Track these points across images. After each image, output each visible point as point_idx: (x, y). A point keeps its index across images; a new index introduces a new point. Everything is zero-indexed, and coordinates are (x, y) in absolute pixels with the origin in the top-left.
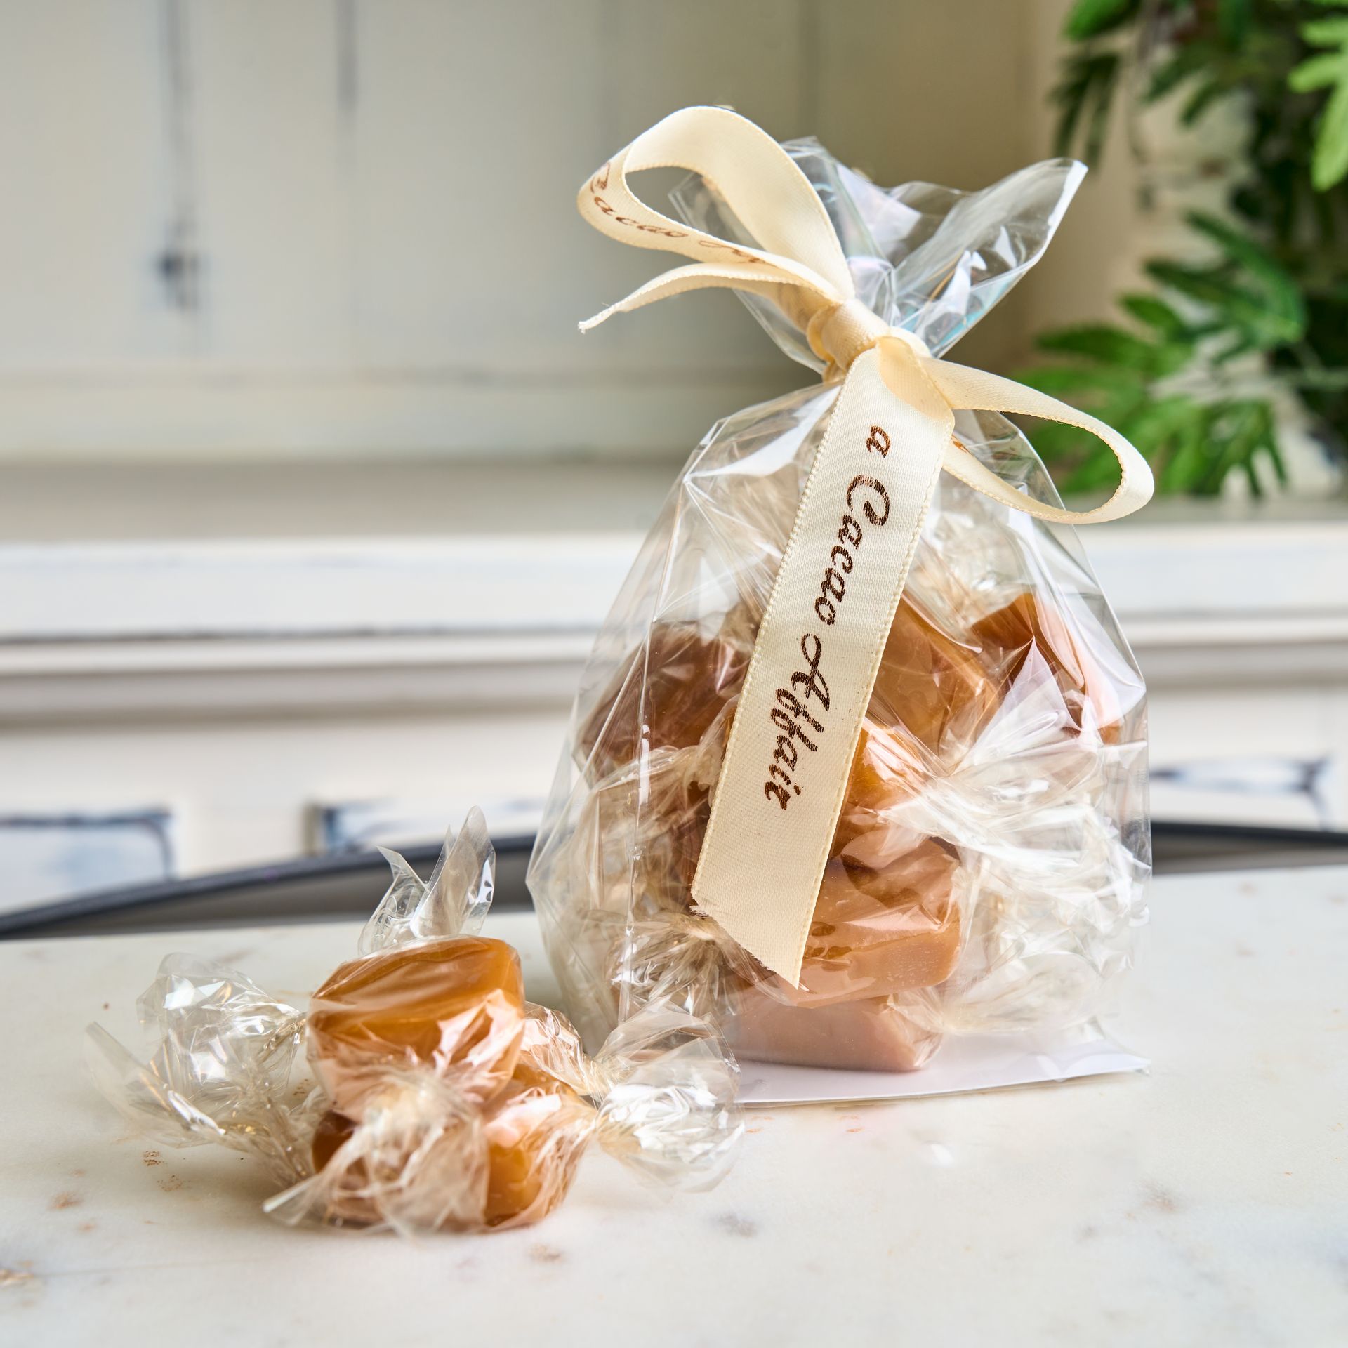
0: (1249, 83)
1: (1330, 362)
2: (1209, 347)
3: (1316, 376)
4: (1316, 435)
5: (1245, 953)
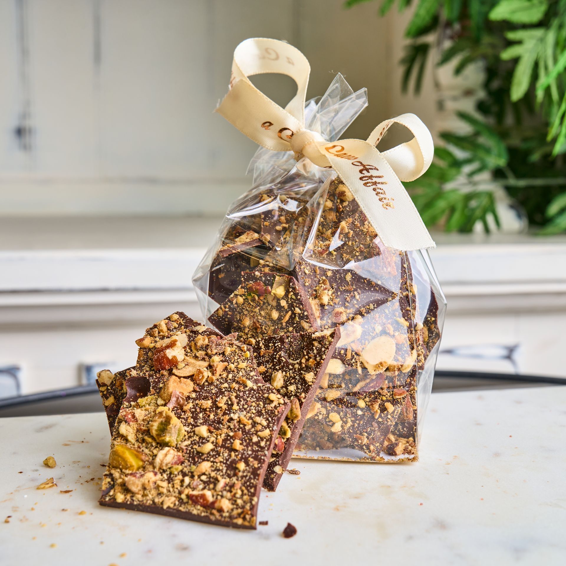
0: (484, 57)
2: (467, 169)
4: (512, 207)
5: (478, 424)
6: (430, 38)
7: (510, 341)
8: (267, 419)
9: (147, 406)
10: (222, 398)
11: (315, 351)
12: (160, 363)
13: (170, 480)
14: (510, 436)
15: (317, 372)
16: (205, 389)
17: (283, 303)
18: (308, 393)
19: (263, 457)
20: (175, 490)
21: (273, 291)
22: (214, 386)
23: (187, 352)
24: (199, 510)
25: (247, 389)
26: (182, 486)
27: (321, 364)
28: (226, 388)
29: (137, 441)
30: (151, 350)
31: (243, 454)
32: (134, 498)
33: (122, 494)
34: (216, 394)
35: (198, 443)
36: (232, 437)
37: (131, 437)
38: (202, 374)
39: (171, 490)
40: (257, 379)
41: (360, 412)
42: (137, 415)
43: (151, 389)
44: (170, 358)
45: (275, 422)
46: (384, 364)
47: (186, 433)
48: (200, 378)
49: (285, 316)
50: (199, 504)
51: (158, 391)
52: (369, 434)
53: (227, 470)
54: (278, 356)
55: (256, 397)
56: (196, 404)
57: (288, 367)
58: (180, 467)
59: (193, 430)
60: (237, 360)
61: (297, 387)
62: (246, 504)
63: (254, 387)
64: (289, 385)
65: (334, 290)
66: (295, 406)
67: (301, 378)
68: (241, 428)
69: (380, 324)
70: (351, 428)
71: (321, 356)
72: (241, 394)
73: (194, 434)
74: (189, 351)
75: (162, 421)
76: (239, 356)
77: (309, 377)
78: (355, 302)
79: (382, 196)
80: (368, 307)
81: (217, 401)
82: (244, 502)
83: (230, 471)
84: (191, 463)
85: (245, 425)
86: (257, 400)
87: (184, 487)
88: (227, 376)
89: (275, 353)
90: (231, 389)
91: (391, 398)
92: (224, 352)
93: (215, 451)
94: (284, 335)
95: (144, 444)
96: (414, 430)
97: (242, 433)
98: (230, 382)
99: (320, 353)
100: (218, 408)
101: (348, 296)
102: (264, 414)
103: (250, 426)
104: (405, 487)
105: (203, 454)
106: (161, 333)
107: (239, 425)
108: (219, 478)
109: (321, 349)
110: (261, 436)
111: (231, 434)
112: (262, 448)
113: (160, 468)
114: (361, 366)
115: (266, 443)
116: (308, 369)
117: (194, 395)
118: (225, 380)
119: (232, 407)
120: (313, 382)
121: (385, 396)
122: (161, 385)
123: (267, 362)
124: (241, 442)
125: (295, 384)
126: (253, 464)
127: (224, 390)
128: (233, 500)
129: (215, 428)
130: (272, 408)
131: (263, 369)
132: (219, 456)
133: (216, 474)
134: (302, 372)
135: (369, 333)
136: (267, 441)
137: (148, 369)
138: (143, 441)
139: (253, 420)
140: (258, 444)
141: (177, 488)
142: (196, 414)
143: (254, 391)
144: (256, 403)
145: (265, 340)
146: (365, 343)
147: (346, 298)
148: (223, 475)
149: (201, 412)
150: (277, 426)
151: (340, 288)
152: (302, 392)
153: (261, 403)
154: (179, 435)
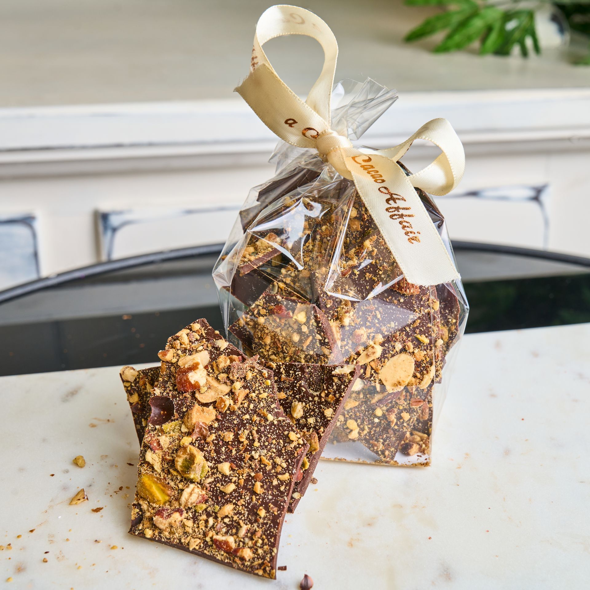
5: (493, 395)
8: (287, 461)
9: (172, 433)
10: (243, 431)
11: (335, 387)
12: (183, 386)
13: (195, 518)
15: (336, 408)
16: (227, 418)
17: (305, 329)
18: (326, 427)
19: (282, 504)
20: (200, 530)
21: (295, 317)
22: (236, 415)
23: (209, 372)
24: (223, 555)
25: (268, 423)
26: (206, 527)
27: (340, 401)
28: (248, 419)
29: (163, 470)
30: (173, 365)
31: (264, 498)
32: (162, 535)
33: (151, 529)
34: (238, 425)
35: (221, 481)
36: (253, 478)
37: (157, 467)
38: (224, 402)
39: (196, 530)
40: (278, 412)
41: (376, 420)
42: (162, 443)
43: (175, 413)
44: (193, 382)
45: (294, 465)
46: (402, 383)
47: (209, 469)
48: (222, 406)
49: (306, 340)
50: (222, 550)
51: (181, 415)
52: (385, 441)
53: (248, 514)
54: (298, 385)
55: (276, 433)
56: (219, 435)
57: (308, 398)
58: (204, 506)
59: (216, 466)
60: (258, 387)
61: (316, 420)
62: (267, 554)
63: (274, 421)
64: (309, 416)
65: (356, 310)
66: (314, 440)
67: (320, 411)
68: (262, 468)
69: (400, 341)
70: (368, 435)
71: (340, 393)
72: (262, 429)
73: (217, 471)
74: (211, 371)
75: (186, 458)
76: (260, 383)
77: (328, 412)
78: (377, 321)
79: (408, 230)
80: (389, 325)
81: (239, 435)
82: (265, 552)
83: (252, 516)
84: (214, 501)
85: (266, 466)
86: (278, 438)
87: (209, 528)
88: (249, 406)
89: (296, 382)
90: (252, 422)
91: (407, 407)
92: (245, 377)
93: (237, 492)
94: (304, 365)
95: (169, 476)
96: (429, 426)
97: (263, 474)
98: (251, 413)
99: (339, 390)
100: (240, 442)
101: (369, 315)
102: (284, 454)
103: (271, 467)
104: (416, 506)
105: (226, 494)
106: (183, 346)
107: (260, 465)
108: (241, 523)
109: (341, 386)
110: (281, 480)
111: (253, 474)
112: (282, 493)
113: (185, 506)
114: (380, 383)
115: (285, 488)
116: (328, 404)
117: (216, 425)
118: (247, 409)
119: (254, 443)
120: (331, 418)
121: (402, 405)
122: (185, 410)
123: (288, 388)
124: (262, 484)
125: (315, 416)
126: (273, 512)
127: (245, 422)
128: (255, 549)
129: (237, 466)
130: (291, 448)
131: (283, 396)
132: (241, 498)
133: (238, 517)
134: (321, 405)
135: (389, 351)
136: (286, 485)
137: (171, 388)
138: (169, 473)
139: (273, 460)
140: (277, 487)
141: (202, 529)
142: (219, 447)
143: (275, 425)
144: (276, 441)
145: (286, 365)
146: (384, 361)
147: (368, 318)
148: (245, 520)
149: (223, 445)
150: (296, 469)
151: (362, 307)
152: (321, 426)
153: (281, 441)
154: (203, 471)
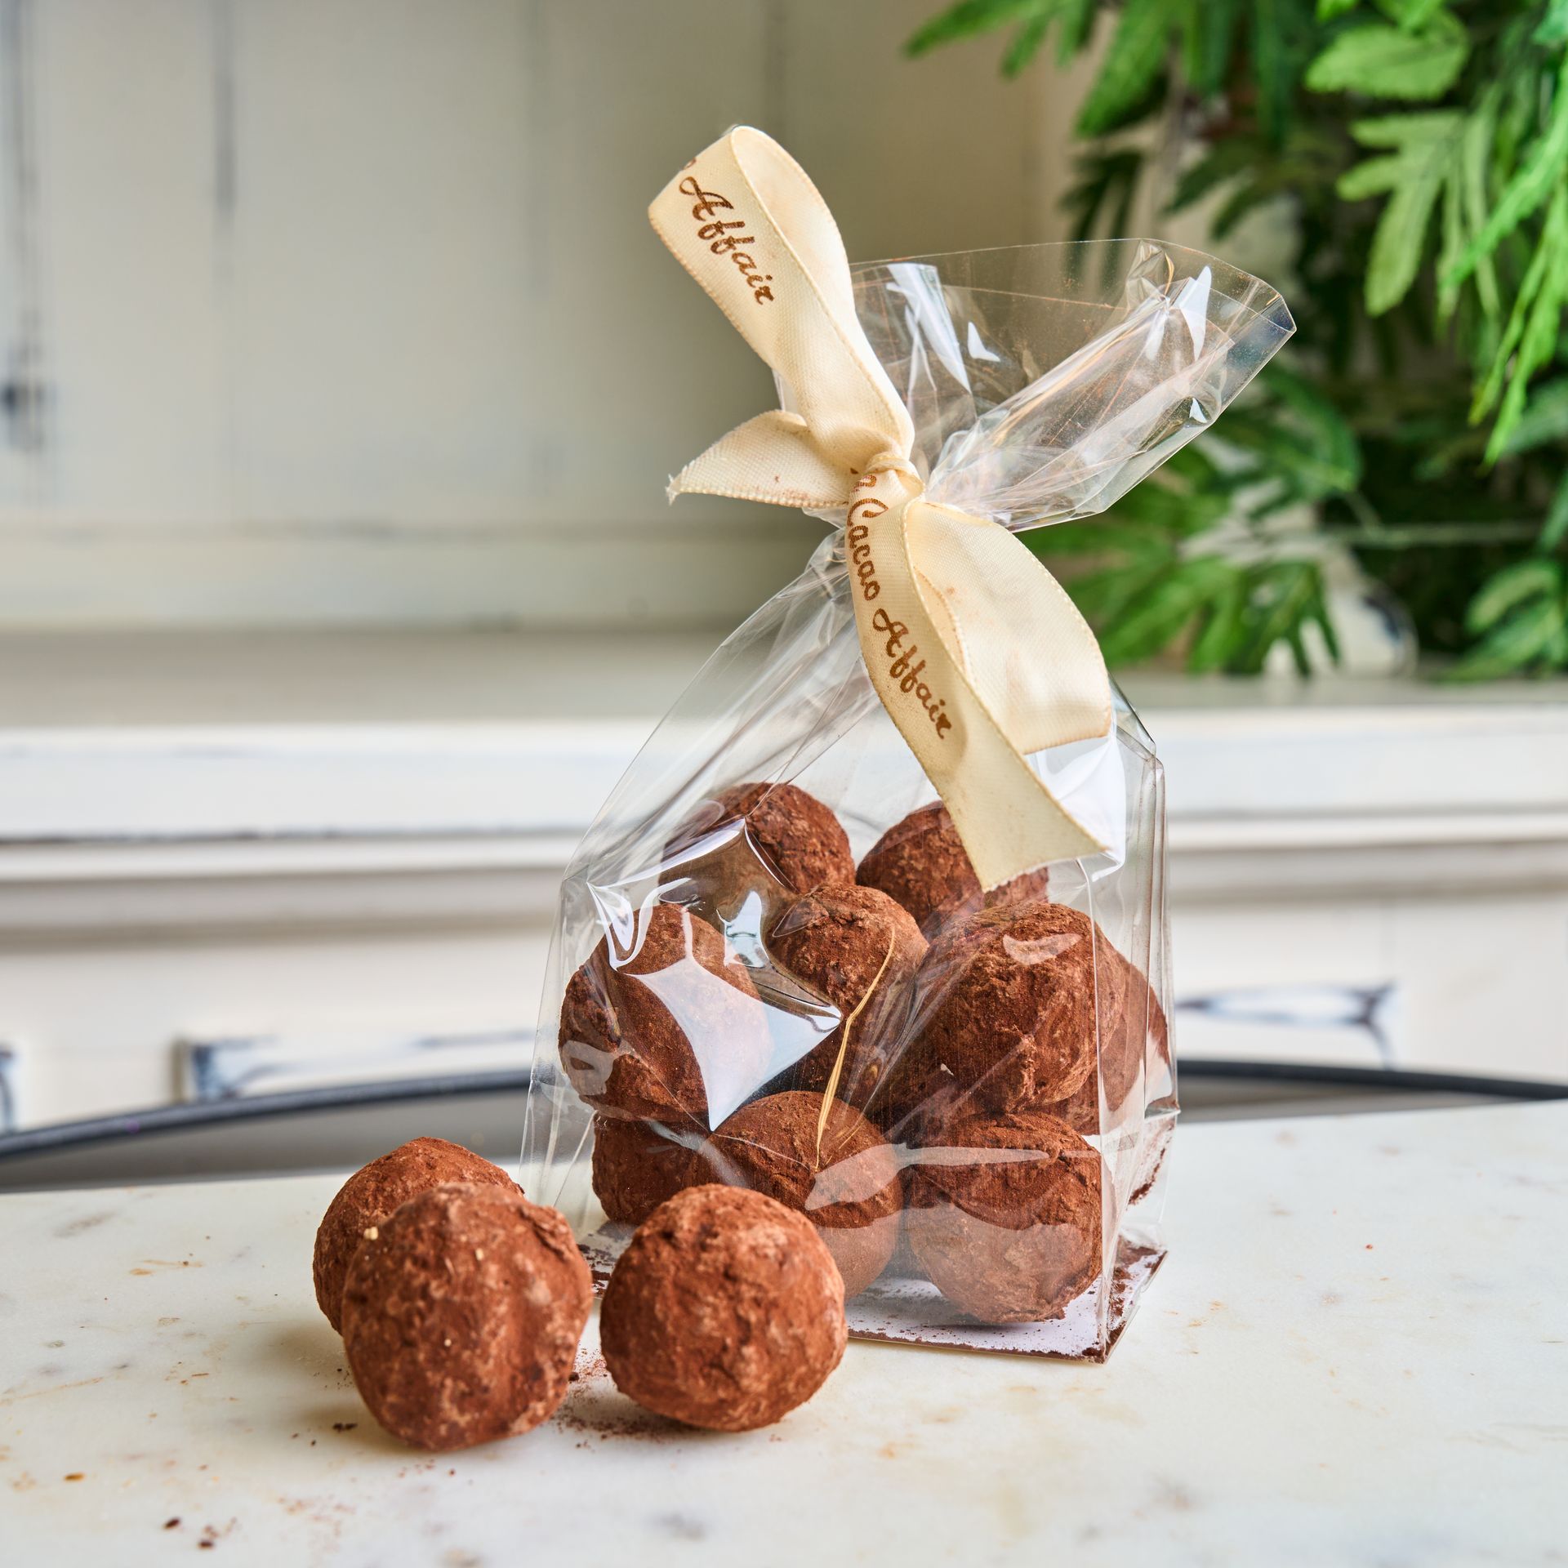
0: (1295, 189)
1: (1390, 517)
2: (1247, 499)
3: (1373, 533)
4: (1372, 603)
5: (1280, 1213)
6: (1145, 137)
7: (1368, 975)
14: (1368, 1247)
104: (1076, 1389)
